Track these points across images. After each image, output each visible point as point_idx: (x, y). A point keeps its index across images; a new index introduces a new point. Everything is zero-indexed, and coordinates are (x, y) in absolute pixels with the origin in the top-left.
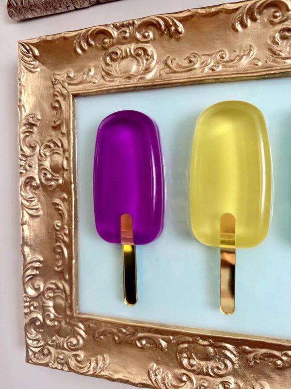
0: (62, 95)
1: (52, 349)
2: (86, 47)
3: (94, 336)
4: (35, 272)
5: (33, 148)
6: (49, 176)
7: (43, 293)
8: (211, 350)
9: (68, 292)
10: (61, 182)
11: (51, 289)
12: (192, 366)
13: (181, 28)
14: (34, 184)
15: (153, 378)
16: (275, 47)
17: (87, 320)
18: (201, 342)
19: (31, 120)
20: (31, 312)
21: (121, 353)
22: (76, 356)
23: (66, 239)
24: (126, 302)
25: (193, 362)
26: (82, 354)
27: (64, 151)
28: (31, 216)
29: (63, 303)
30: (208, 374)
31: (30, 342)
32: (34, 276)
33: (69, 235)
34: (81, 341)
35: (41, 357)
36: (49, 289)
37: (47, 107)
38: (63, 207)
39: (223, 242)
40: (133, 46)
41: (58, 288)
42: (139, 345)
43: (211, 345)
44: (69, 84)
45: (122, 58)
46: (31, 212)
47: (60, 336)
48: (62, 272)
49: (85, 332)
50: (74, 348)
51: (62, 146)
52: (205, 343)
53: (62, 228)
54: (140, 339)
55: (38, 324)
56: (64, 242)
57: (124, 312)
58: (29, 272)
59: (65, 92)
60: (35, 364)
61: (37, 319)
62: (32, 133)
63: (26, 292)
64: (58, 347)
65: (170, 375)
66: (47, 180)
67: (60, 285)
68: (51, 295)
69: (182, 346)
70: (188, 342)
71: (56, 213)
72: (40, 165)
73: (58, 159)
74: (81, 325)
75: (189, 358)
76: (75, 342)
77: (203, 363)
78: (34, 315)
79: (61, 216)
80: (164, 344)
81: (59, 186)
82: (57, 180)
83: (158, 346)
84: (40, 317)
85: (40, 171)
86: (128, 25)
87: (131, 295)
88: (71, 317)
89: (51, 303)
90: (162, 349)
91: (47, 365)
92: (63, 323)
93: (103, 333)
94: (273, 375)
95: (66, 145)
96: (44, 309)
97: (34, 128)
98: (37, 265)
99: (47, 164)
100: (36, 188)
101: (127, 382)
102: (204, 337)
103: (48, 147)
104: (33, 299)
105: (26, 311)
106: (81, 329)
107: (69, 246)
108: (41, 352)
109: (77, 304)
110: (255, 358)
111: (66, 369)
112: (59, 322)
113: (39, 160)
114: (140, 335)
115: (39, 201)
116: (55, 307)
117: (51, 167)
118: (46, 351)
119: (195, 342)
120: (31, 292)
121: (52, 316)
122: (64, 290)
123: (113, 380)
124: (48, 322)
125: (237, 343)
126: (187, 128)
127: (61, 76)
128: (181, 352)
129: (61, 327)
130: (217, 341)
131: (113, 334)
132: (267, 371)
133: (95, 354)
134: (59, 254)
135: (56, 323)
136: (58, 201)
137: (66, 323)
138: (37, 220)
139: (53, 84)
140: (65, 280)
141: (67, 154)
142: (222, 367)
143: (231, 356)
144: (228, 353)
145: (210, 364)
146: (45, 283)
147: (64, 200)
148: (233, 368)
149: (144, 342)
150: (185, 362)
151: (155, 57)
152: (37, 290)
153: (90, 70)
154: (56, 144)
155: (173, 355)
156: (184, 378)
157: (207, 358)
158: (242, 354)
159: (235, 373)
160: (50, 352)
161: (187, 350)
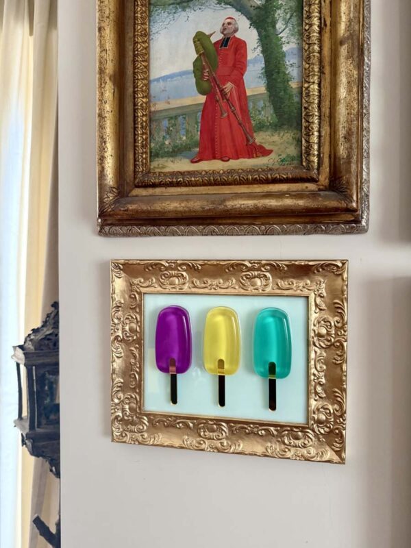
0: (137, 292)
1: (128, 433)
2: (151, 268)
3: (153, 424)
4: (118, 389)
5: (119, 319)
6: (128, 335)
7: (123, 401)
8: (215, 426)
9: (138, 399)
10: (135, 338)
11: (128, 398)
12: (205, 435)
13: (200, 267)
14: (119, 339)
15: (185, 443)
16: (243, 281)
17: (150, 414)
18: (210, 422)
19: (118, 304)
20: (115, 412)
21: (168, 432)
22: (142, 435)
23: (138, 370)
24: (172, 404)
25: (206, 434)
26: (146, 435)
27: (137, 322)
28: (118, 357)
29: (135, 406)
30: (213, 439)
31: (114, 429)
32: (118, 391)
33: (140, 368)
34: (145, 427)
35: (121, 438)
36: (127, 398)
37: (127, 296)
38: (136, 352)
39: (219, 373)
40: (176, 272)
41: (132, 397)
42: (178, 426)
43: (215, 424)
44: (141, 286)
45: (171, 277)
46: (118, 355)
47: (132, 425)
48: (134, 388)
49: (148, 422)
50: (140, 431)
51: (136, 318)
52: (212, 423)
53: (135, 364)
54: (179, 423)
55: (119, 419)
56: (136, 371)
57: (170, 409)
58: (114, 389)
59: (138, 290)
60: (117, 442)
61: (119, 416)
62: (119, 311)
63: (112, 400)
64: (131, 431)
65: (194, 441)
66: (127, 337)
67: (134, 396)
68: (127, 402)
69: (200, 426)
70: (204, 423)
71: (132, 355)
72: (123, 329)
73: (134, 325)
74: (145, 418)
75: (204, 432)
76: (141, 428)
77: (211, 434)
78: (117, 414)
79: (135, 357)
80: (191, 425)
81: (134, 340)
82: (133, 337)
83: (188, 426)
84: (121, 415)
85: (123, 332)
86: (174, 263)
87: (174, 399)
88: (140, 414)
89: (127, 407)
90: (190, 428)
91: (125, 442)
92: (135, 417)
93: (159, 422)
94: (244, 437)
95: (139, 319)
96: (123, 410)
97: (120, 308)
98: (119, 385)
99: (127, 328)
100: (121, 341)
101: (172, 447)
102: (211, 420)
103: (127, 318)
104: (116, 404)
105: (113, 411)
106: (145, 420)
107: (140, 374)
108: (121, 435)
109: (143, 406)
110: (236, 430)
111: (137, 443)
112: (132, 417)
113: (123, 326)
114: (178, 421)
115: (122, 348)
116: (130, 409)
117: (130, 330)
118: (124, 435)
119: (207, 423)
120: (116, 401)
121: (128, 414)
122: (136, 398)
123: (164, 446)
124: (126, 418)
125: (228, 422)
126: (203, 315)
127: (136, 281)
128: (200, 429)
129: (133, 420)
130: (218, 421)
131: (163, 421)
132: (242, 435)
133: (153, 434)
134: (133, 378)
135: (130, 418)
136: (133, 348)
137: (137, 417)
138: (121, 359)
139: (131, 285)
140: (136, 393)
141: (139, 324)
142: (220, 435)
143: (225, 429)
144: (223, 428)
145: (215, 434)
146: (124, 395)
147: (136, 348)
148: (226, 436)
149: (181, 425)
150: (202, 434)
151: (188, 278)
152: (119, 399)
153: (152, 280)
154: (132, 317)
155: (196, 431)
156: (202, 442)
157: (213, 431)
158: (230, 428)
159: (227, 438)
160: (126, 435)
161: (203, 428)
